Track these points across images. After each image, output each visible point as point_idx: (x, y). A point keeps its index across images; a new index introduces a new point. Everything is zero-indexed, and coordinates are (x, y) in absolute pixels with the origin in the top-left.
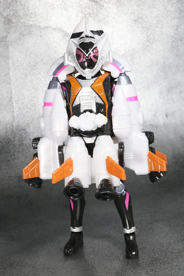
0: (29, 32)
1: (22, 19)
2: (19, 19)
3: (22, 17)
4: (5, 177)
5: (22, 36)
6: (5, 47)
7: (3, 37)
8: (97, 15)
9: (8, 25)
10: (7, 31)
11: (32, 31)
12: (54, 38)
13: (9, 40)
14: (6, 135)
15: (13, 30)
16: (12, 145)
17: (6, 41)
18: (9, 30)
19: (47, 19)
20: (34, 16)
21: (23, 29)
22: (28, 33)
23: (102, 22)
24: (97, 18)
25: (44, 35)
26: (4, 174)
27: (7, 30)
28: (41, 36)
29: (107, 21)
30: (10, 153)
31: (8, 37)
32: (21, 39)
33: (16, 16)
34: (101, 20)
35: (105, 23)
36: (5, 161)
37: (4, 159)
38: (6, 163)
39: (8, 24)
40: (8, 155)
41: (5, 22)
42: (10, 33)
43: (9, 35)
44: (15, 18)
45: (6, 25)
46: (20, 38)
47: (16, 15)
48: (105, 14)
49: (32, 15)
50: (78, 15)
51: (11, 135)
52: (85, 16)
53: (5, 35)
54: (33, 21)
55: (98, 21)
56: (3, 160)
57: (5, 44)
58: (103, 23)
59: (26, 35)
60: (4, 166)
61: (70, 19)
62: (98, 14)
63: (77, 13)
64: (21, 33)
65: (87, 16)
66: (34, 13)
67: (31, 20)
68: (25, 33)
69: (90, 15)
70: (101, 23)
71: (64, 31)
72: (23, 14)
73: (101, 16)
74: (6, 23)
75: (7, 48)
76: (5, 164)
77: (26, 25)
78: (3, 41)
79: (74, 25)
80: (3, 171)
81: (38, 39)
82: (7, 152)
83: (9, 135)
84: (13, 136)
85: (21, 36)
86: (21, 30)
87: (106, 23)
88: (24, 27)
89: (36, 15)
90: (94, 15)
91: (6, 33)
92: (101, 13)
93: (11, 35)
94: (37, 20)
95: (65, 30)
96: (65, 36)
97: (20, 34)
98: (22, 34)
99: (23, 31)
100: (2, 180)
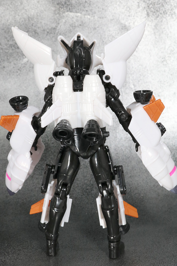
0: (81, 23)
1: (74, 9)
2: (71, 8)
3: (74, 6)
4: (35, 188)
5: (74, 28)
6: (54, 39)
7: (52, 28)
8: (163, 6)
9: (58, 15)
10: (56, 22)
11: (85, 23)
12: (109, 31)
13: (59, 32)
14: (45, 140)
15: (64, 21)
16: (50, 152)
17: (55, 33)
18: (59, 21)
19: (103, 9)
20: (89, 5)
21: (74, 20)
22: (80, 25)
23: (169, 13)
24: (162, 9)
25: (98, 27)
26: (34, 184)
27: (57, 20)
28: (95, 29)
29: (175, 13)
30: (46, 160)
31: (58, 28)
32: (71, 32)
33: (67, 5)
34: (167, 11)
35: (172, 14)
36: (39, 169)
37: (39, 166)
38: (40, 172)
39: (59, 13)
40: (44, 163)
41: (55, 11)
42: (60, 24)
43: (59, 26)
44: (66, 7)
45: (56, 14)
46: (71, 30)
47: (68, 3)
48: (172, 4)
49: (86, 3)
50: (140, 4)
51: (51, 141)
52: (148, 6)
53: (54, 25)
54: (87, 11)
55: (164, 12)
56: (37, 168)
57: (53, 37)
58: (169, 15)
59: (78, 26)
60: (38, 175)
61: (130, 9)
62: (163, 4)
63: (138, 3)
64: (72, 24)
65: (151, 6)
66: (88, 2)
67: (84, 9)
68: (76, 25)
69: (155, 5)
70: (167, 15)
71: (122, 24)
72: (76, 2)
73: (167, 7)
74: (56, 13)
75: (55, 41)
76: (38, 173)
77: (79, 16)
78: (51, 33)
79: (134, 16)
80: (35, 181)
81: (91, 32)
82: (43, 159)
83: (49, 140)
84: (52, 142)
85: (71, 28)
86: (73, 21)
87: (173, 16)
88: (76, 18)
89: (90, 5)
90: (159, 6)
91: (56, 24)
92: (168, 3)
93: (60, 26)
94: (91, 10)
95: (123, 22)
96: (123, 29)
97: (70, 26)
98: (74, 26)
99: (75, 22)
100: (32, 191)
